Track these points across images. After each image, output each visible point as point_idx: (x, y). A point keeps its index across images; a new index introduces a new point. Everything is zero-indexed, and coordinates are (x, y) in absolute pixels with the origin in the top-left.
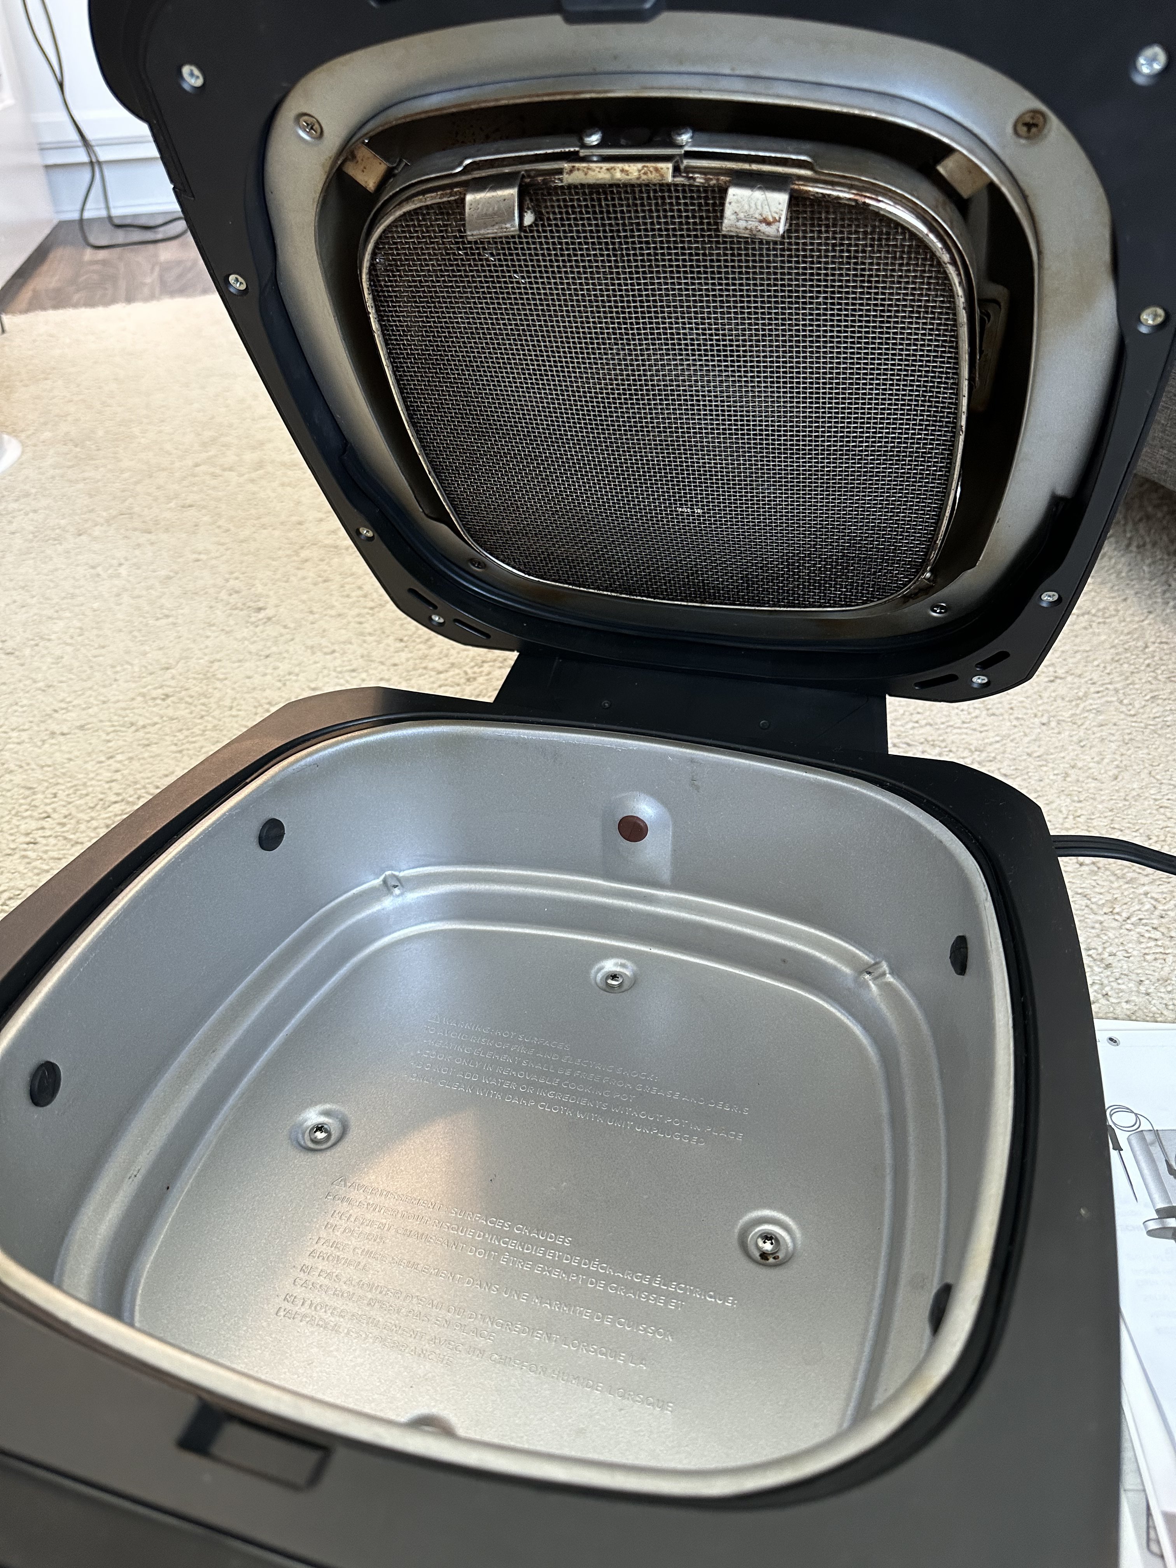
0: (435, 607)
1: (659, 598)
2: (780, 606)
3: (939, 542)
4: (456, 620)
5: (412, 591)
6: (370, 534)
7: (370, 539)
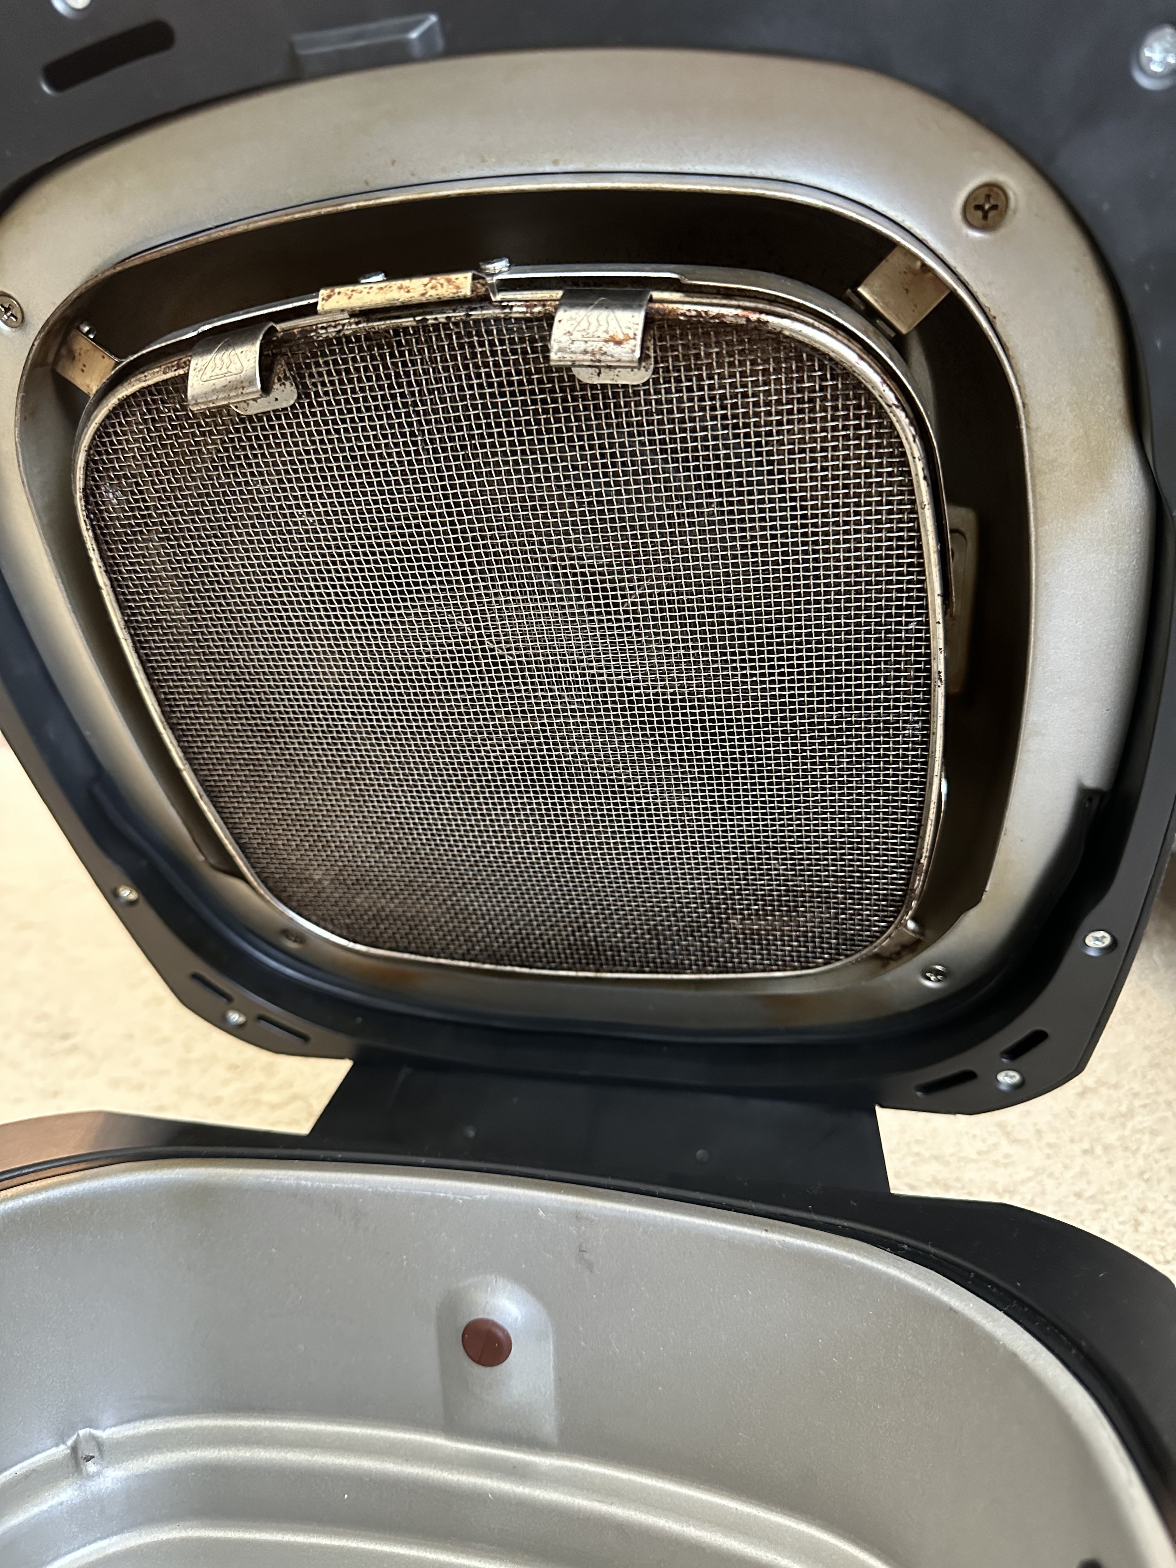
0: (229, 999)
1: (538, 968)
2: (707, 972)
3: (924, 861)
4: (261, 1018)
5: (196, 977)
6: (133, 896)
7: (132, 903)
